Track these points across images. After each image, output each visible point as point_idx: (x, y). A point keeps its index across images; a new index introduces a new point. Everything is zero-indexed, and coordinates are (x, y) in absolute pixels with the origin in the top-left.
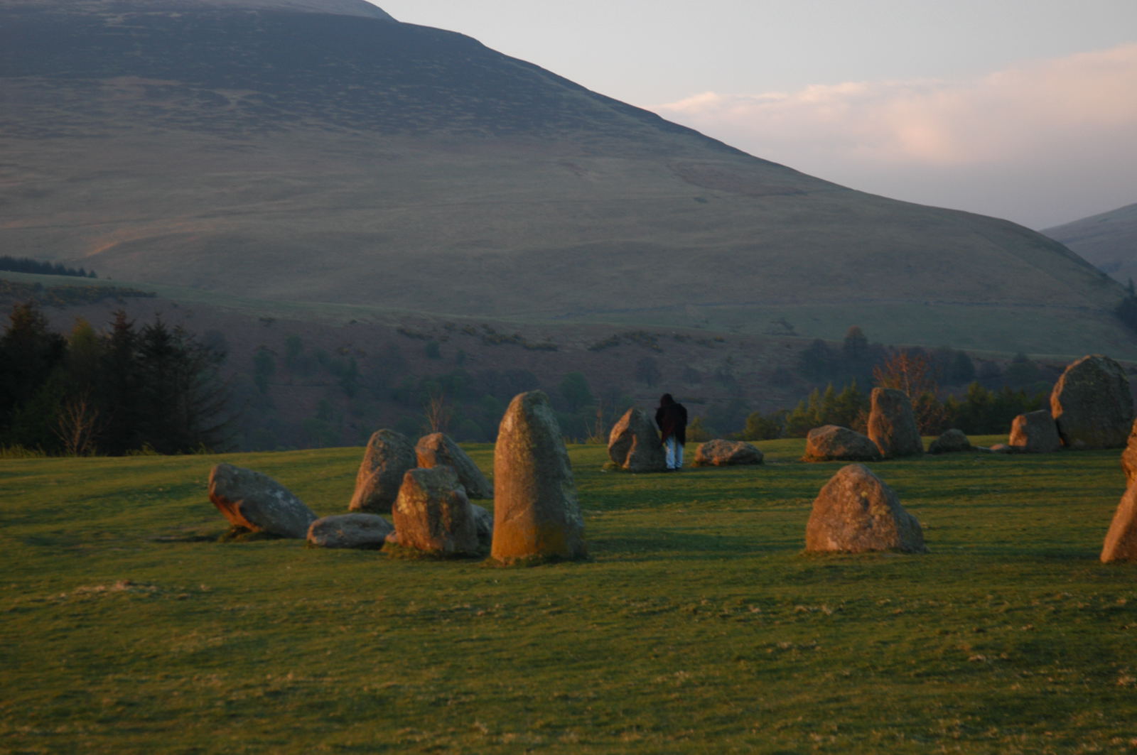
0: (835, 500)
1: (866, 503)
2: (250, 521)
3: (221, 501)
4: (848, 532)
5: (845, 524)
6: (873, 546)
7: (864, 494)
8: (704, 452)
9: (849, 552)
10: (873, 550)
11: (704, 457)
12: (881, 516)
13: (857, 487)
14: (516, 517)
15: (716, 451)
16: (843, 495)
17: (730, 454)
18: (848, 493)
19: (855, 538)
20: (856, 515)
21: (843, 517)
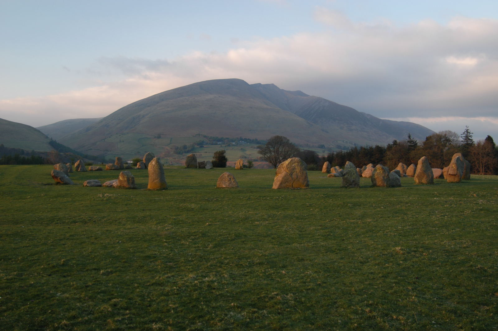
0: (223, 178)
1: (230, 179)
2: (61, 181)
3: (54, 177)
4: (227, 184)
5: (226, 183)
6: (233, 186)
7: (230, 177)
8: (91, 168)
9: (228, 187)
10: (232, 187)
11: (91, 169)
12: (233, 181)
13: (228, 176)
14: (156, 181)
15: (94, 168)
16: (225, 177)
17: (96, 169)
18: (227, 177)
19: (229, 185)
20: (229, 181)
21: (226, 181)
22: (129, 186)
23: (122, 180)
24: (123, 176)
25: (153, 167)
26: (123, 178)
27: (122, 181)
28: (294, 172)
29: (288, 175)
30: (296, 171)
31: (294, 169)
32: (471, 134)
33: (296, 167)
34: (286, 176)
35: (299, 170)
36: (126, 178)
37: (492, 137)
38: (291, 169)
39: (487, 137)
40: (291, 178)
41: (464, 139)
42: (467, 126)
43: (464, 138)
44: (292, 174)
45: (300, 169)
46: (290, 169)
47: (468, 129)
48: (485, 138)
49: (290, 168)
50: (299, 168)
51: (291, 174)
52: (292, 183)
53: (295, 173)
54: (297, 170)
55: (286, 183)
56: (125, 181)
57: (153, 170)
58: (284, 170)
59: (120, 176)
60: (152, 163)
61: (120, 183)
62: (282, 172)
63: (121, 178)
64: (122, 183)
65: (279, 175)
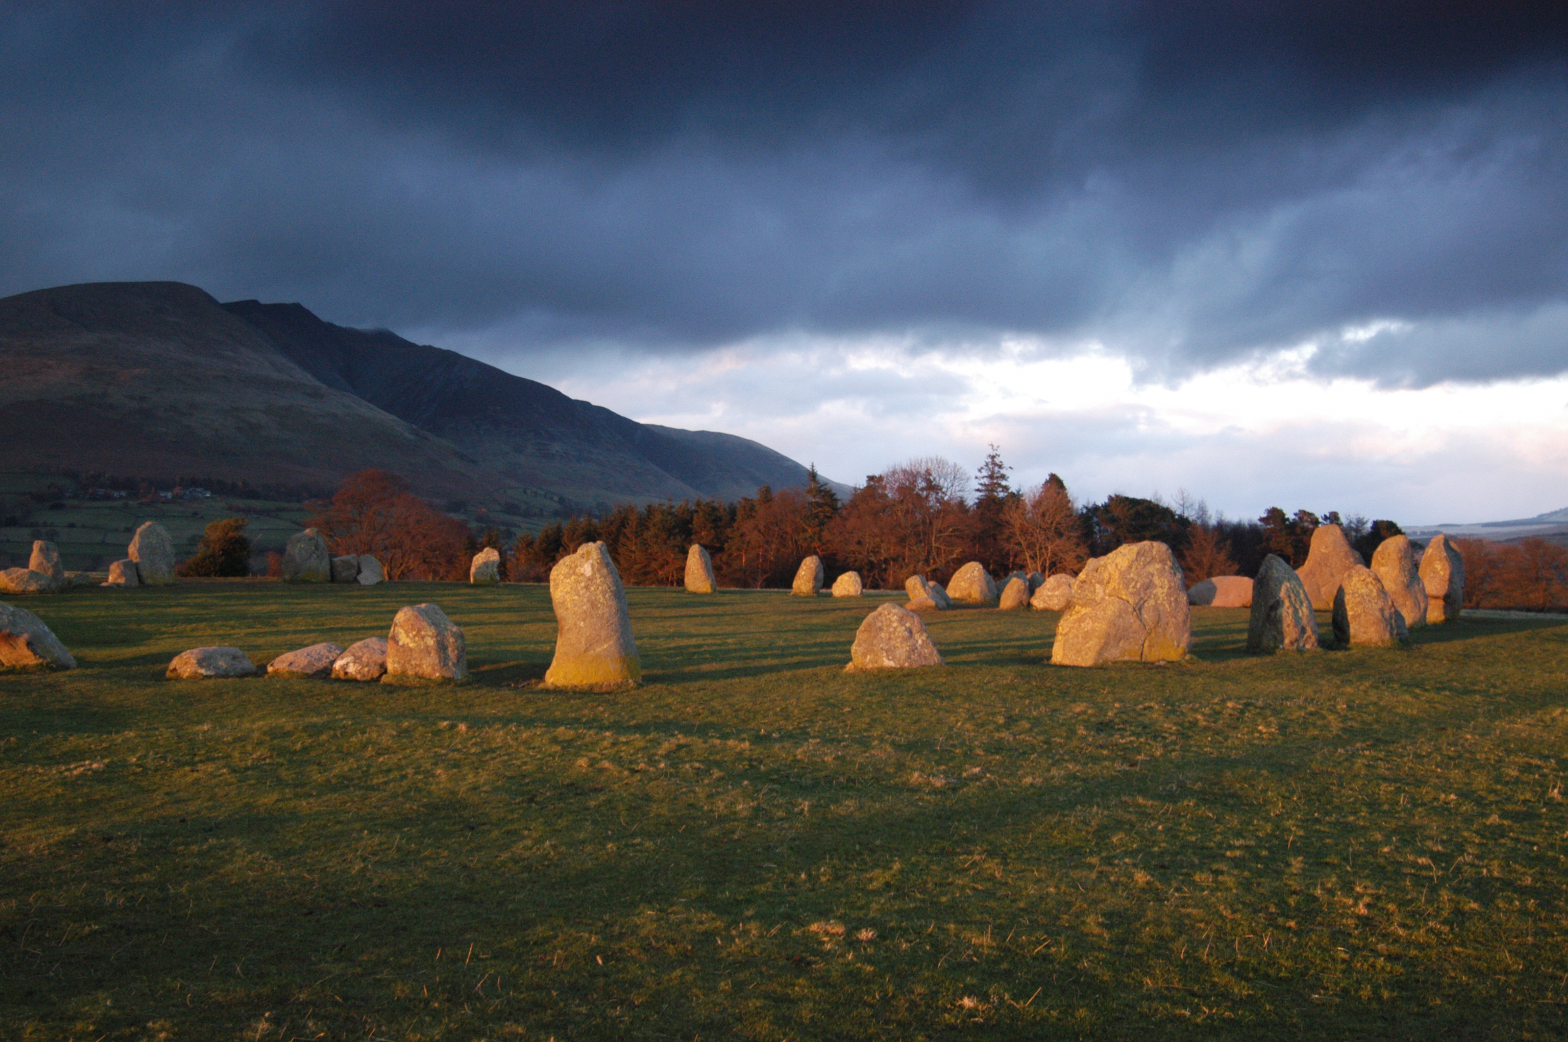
0: (881, 629)
1: (910, 631)
5: (895, 647)
6: (925, 662)
9: (908, 668)
10: (925, 666)
13: (902, 620)
18: (893, 625)
20: (905, 639)
21: (893, 642)
22: (448, 675)
23: (411, 645)
24: (419, 631)
25: (587, 587)
26: (415, 636)
27: (411, 650)
28: (1149, 597)
29: (1130, 609)
30: (1155, 595)
31: (1149, 586)
32: (1003, 471)
33: (1156, 580)
34: (1120, 616)
35: (1166, 590)
36: (432, 637)
37: (1061, 476)
38: (1138, 586)
39: (1048, 478)
40: (1138, 622)
41: (981, 484)
42: (992, 445)
43: (986, 481)
44: (1140, 609)
45: (1170, 588)
46: (1134, 587)
47: (998, 453)
48: (1043, 481)
49: (1137, 582)
50: (1166, 582)
51: (1138, 609)
52: (1141, 642)
53: (1152, 602)
54: (1158, 591)
55: (1121, 644)
56: (427, 650)
57: (585, 600)
58: (1107, 591)
59: (401, 631)
60: (577, 570)
61: (399, 662)
62: (1098, 599)
63: (408, 636)
64: (413, 662)
65: (1084, 611)
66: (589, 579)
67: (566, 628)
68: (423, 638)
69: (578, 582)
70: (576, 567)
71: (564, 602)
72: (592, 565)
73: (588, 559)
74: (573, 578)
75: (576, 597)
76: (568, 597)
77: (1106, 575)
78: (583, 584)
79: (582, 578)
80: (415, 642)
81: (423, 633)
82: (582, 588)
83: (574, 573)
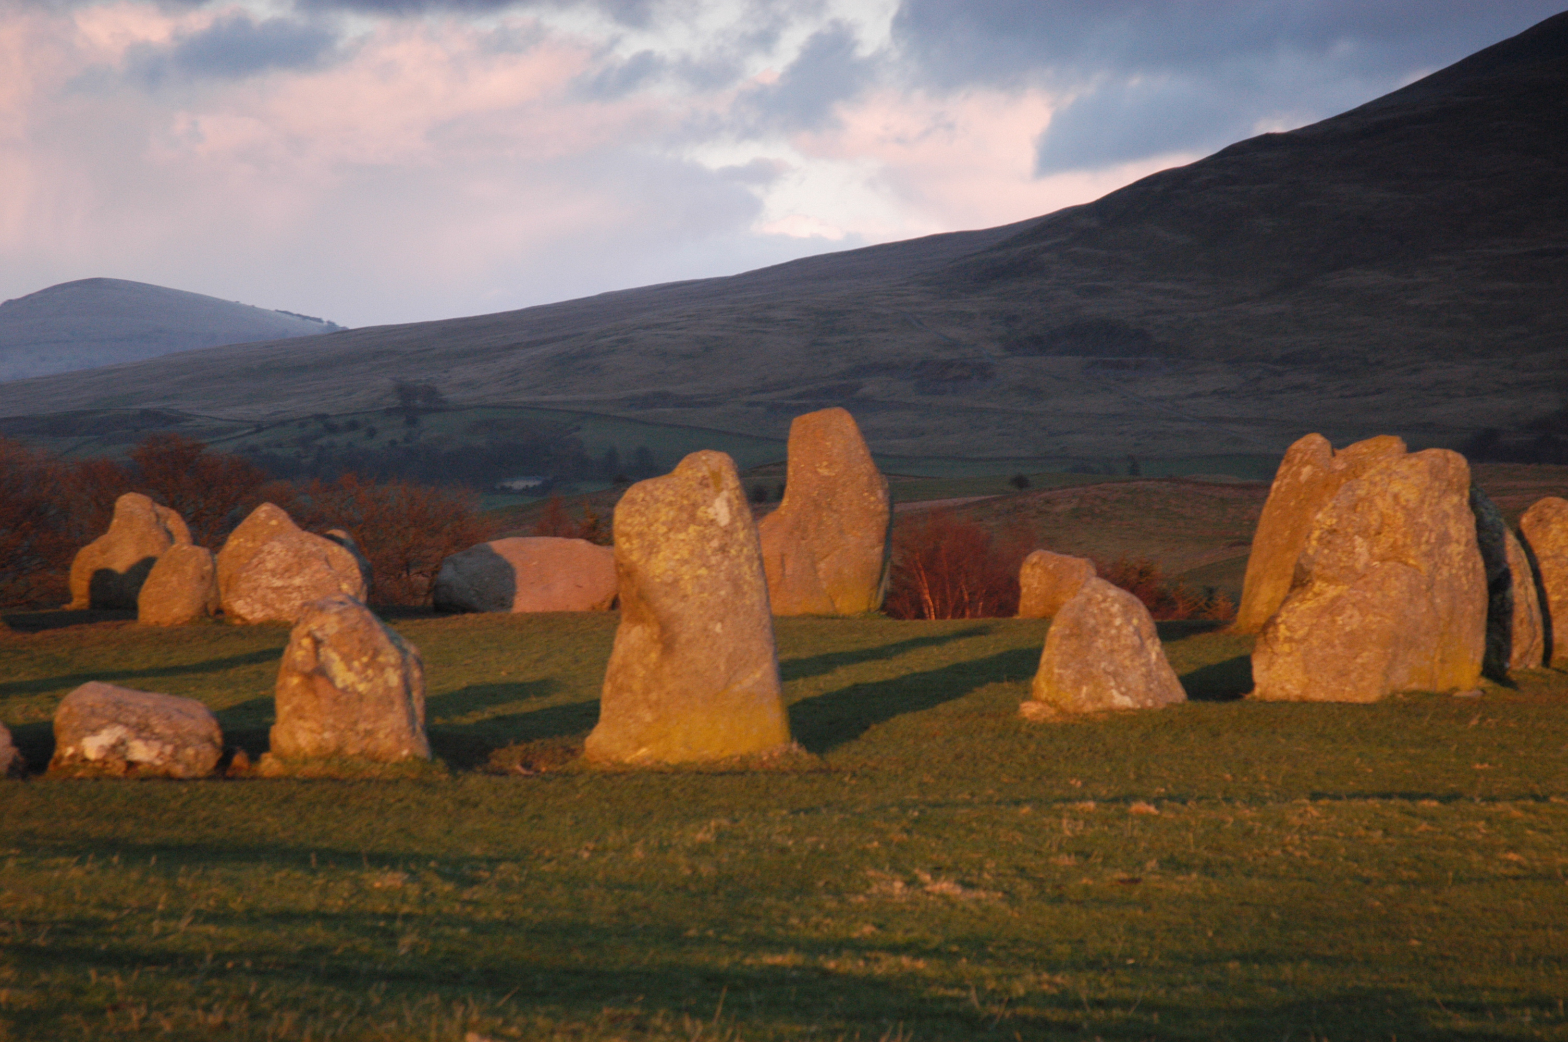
26: (366, 666)
28: (1444, 562)
29: (1423, 587)
30: (1450, 559)
31: (1444, 539)
33: (1452, 528)
35: (1462, 548)
38: (1433, 539)
40: (1432, 612)
44: (1433, 586)
45: (1467, 544)
46: (1426, 542)
49: (1431, 531)
50: (1463, 532)
52: (1432, 653)
53: (1445, 572)
54: (1454, 549)
55: (1410, 657)
57: (722, 576)
58: (1376, 550)
59: (335, 656)
60: (699, 514)
61: (334, 728)
62: (1359, 566)
63: (350, 669)
64: (361, 727)
65: (1331, 592)
66: (728, 531)
67: (683, 638)
68: (382, 669)
69: (704, 538)
70: (695, 506)
71: (676, 582)
72: (729, 501)
73: (719, 491)
74: (692, 529)
75: (703, 572)
76: (686, 572)
77: (1374, 519)
78: (715, 543)
79: (711, 531)
80: (368, 680)
81: (381, 659)
82: (715, 551)
83: (693, 519)
